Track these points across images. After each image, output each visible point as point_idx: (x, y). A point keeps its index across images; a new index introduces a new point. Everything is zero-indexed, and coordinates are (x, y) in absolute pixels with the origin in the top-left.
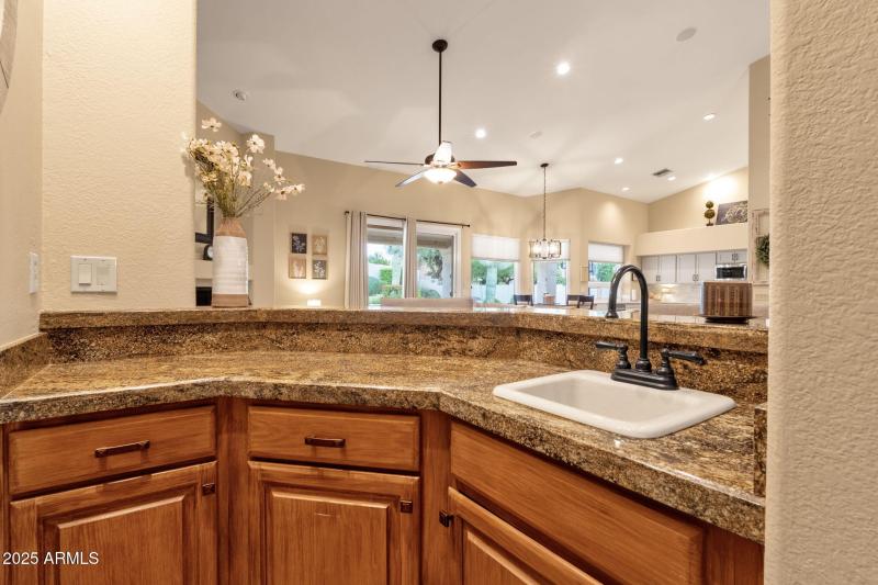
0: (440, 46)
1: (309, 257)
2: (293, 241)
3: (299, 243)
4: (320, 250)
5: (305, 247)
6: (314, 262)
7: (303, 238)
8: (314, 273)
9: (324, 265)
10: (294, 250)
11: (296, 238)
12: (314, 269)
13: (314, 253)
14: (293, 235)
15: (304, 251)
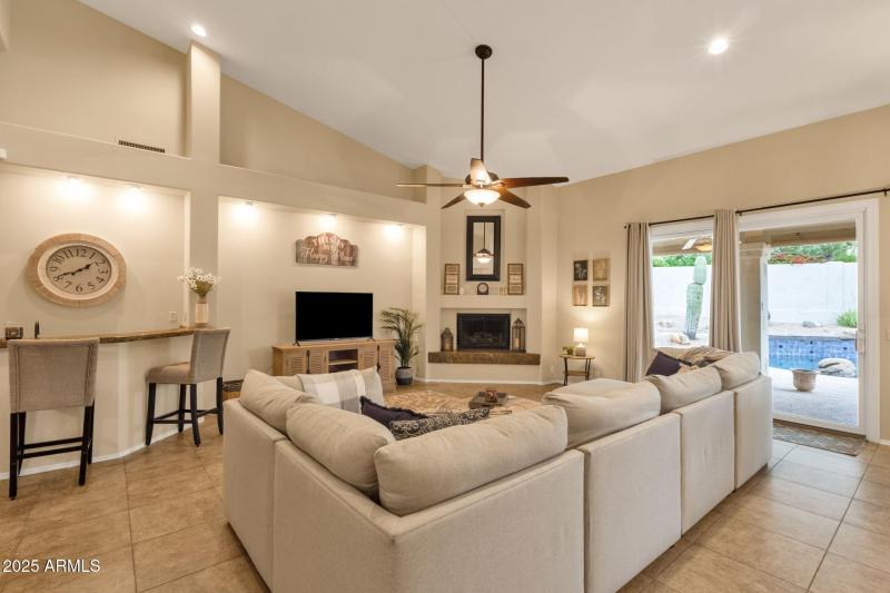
0: (483, 52)
1: (590, 283)
2: (575, 269)
3: (580, 270)
4: (600, 275)
5: (586, 274)
6: (595, 288)
7: (584, 264)
8: (594, 300)
9: (605, 290)
10: (576, 278)
11: (578, 266)
12: (594, 295)
13: (595, 279)
14: (575, 263)
15: (585, 279)
